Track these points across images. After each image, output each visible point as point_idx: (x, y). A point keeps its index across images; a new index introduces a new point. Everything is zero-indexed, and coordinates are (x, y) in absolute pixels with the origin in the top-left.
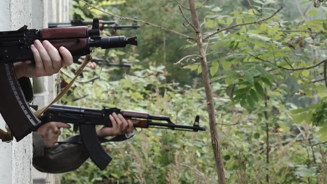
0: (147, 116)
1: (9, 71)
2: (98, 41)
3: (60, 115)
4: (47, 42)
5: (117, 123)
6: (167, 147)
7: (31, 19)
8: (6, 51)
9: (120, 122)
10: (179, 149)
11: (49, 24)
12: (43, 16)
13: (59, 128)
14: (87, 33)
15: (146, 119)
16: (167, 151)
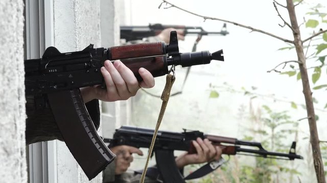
0: (234, 141)
1: (77, 105)
2: (177, 59)
3: (132, 138)
4: (119, 62)
5: (203, 150)
6: (261, 170)
7: (99, 20)
8: (70, 76)
9: (206, 149)
10: (276, 172)
11: (121, 27)
12: (114, 17)
13: (131, 154)
14: (163, 49)
15: (233, 145)
16: (261, 174)
